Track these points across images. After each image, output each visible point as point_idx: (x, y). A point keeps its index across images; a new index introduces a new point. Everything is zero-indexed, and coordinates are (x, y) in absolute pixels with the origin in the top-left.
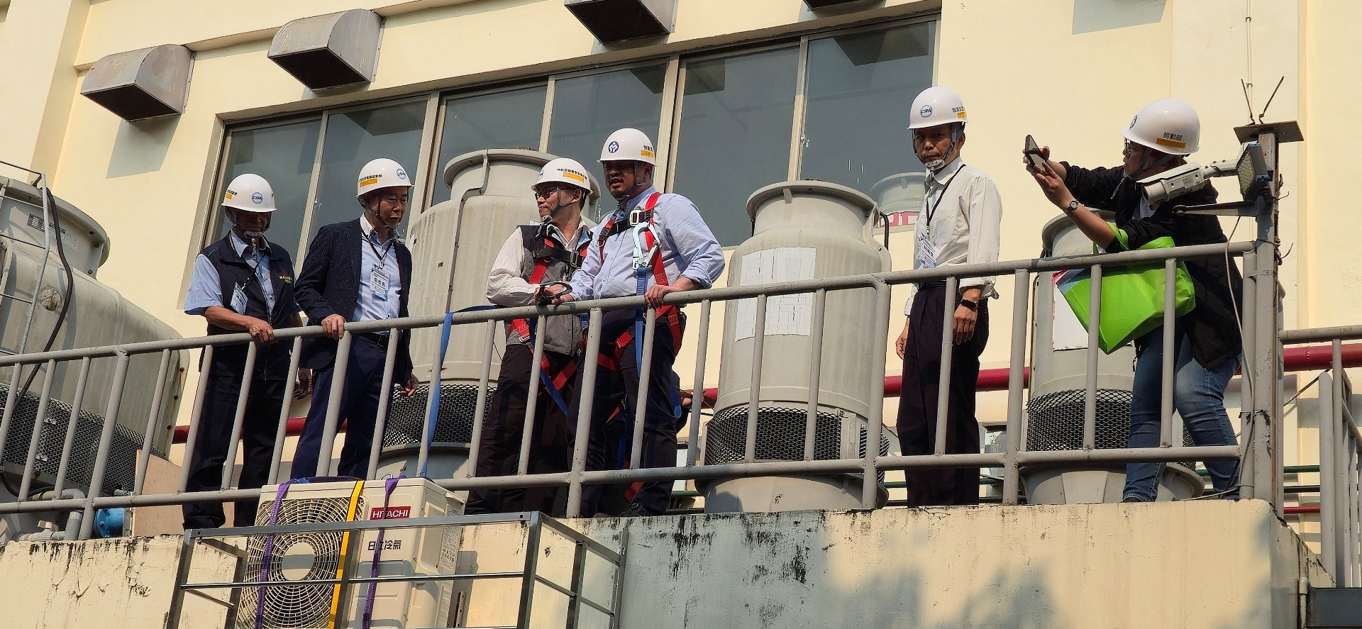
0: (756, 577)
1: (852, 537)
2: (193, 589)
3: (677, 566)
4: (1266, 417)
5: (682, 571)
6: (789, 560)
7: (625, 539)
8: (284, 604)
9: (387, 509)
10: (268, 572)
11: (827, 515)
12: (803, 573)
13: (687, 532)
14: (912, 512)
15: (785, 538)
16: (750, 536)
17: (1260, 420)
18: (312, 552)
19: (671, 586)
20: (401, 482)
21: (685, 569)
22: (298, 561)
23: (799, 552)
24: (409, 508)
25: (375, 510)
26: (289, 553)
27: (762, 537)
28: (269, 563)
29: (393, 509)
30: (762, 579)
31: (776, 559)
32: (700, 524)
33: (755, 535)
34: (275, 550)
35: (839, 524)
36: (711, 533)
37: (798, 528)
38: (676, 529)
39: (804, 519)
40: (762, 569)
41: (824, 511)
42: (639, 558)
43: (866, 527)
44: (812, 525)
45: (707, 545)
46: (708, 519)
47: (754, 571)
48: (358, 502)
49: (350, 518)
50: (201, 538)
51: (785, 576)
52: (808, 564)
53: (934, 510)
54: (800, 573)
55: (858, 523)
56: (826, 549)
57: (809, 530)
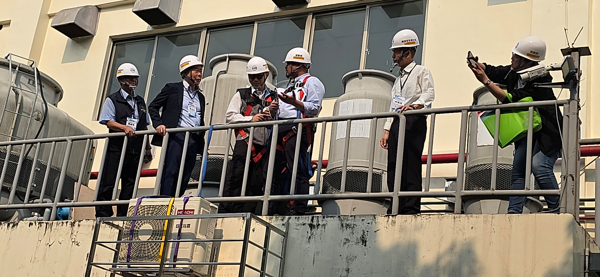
0: (345, 243)
1: (387, 227)
2: (100, 244)
3: (310, 238)
4: (573, 177)
5: (312, 240)
6: (359, 236)
7: (287, 225)
8: (139, 250)
9: (184, 210)
10: (133, 237)
11: (376, 217)
12: (366, 242)
13: (315, 223)
15: (358, 227)
16: (342, 225)
17: (570, 178)
18: (152, 228)
19: (307, 246)
20: (191, 199)
21: (314, 239)
22: (145, 232)
23: (364, 233)
24: (194, 210)
25: (179, 211)
26: (141, 228)
27: (348, 226)
28: (133, 233)
29: (187, 210)
30: (347, 244)
31: (353, 236)
32: (320, 219)
33: (344, 225)
34: (136, 227)
35: (382, 220)
36: (325, 224)
37: (363, 222)
38: (310, 222)
39: (366, 219)
40: (347, 240)
41: (375, 215)
42: (293, 234)
43: (394, 222)
44: (370, 221)
45: (324, 229)
46: (324, 217)
47: (344, 241)
48: (172, 207)
49: (168, 214)
50: (104, 221)
51: (357, 243)
52: (368, 238)
54: (364, 242)
55: (390, 221)
56: (376, 232)
57: (369, 223)
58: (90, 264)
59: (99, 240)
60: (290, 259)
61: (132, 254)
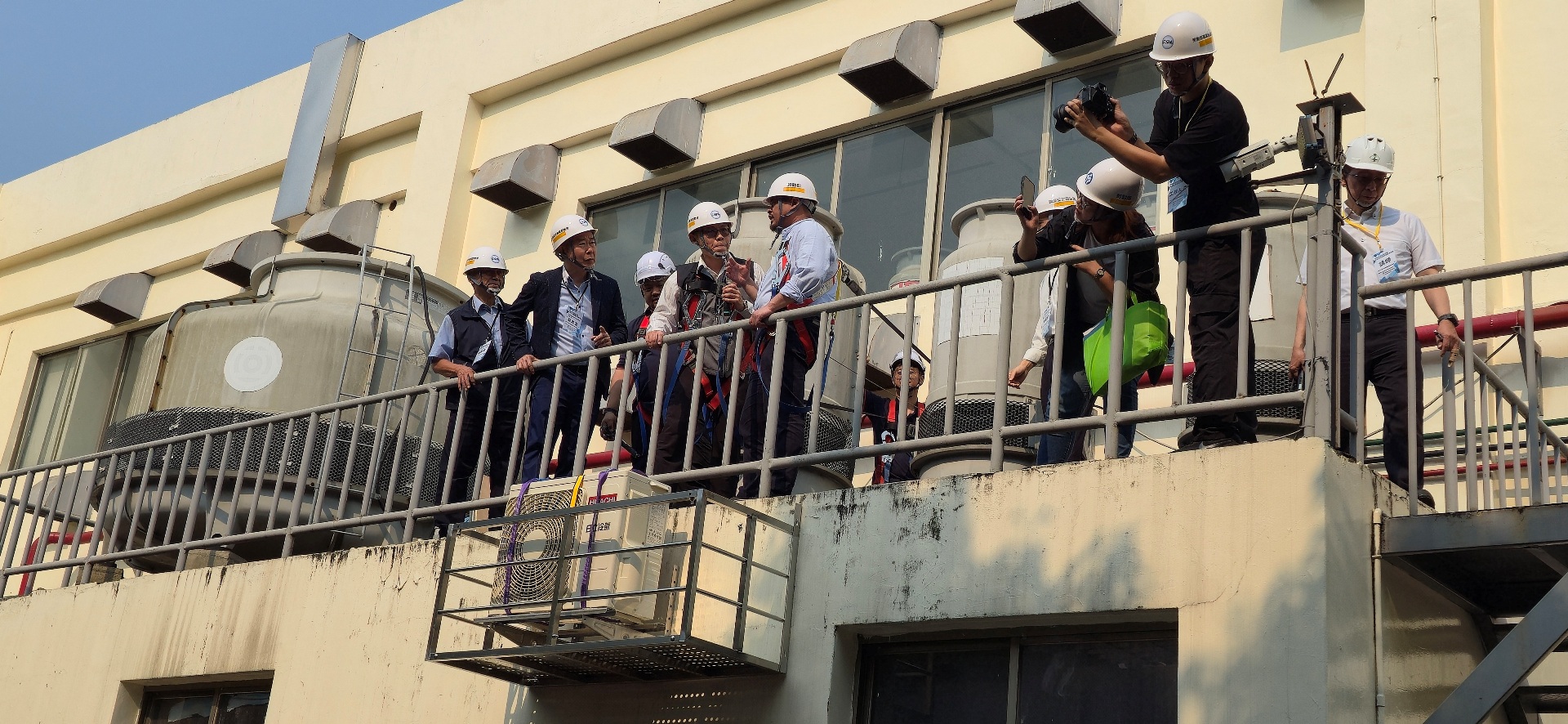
0: (901, 538)
1: (977, 497)
2: (455, 573)
3: (839, 533)
4: (1325, 363)
5: (843, 538)
6: (927, 520)
7: (799, 513)
9: (599, 497)
10: (513, 554)
11: (957, 480)
12: (938, 531)
13: (847, 505)
14: (1025, 472)
15: (924, 503)
16: (896, 504)
17: (1320, 365)
18: (545, 536)
19: (834, 550)
20: (611, 474)
21: (845, 535)
22: (533, 546)
23: (935, 514)
24: (615, 495)
25: (591, 499)
26: (527, 539)
27: (906, 502)
28: (514, 548)
29: (604, 497)
30: (905, 539)
31: (916, 522)
32: (857, 496)
33: (900, 502)
34: (518, 538)
35: (969, 486)
36: (866, 503)
37: (934, 493)
38: (838, 502)
39: (939, 485)
40: (905, 531)
41: (953, 476)
42: (809, 528)
43: (989, 488)
44: (946, 490)
45: (863, 514)
46: (863, 491)
47: (899, 533)
48: (579, 493)
49: (573, 506)
50: (460, 530)
51: (923, 536)
52: (944, 524)
53: (1044, 469)
54: (936, 531)
55: (982, 485)
56: (956, 509)
57: (943, 494)
58: (439, 612)
59: (453, 567)
60: (804, 580)
61: (513, 590)
